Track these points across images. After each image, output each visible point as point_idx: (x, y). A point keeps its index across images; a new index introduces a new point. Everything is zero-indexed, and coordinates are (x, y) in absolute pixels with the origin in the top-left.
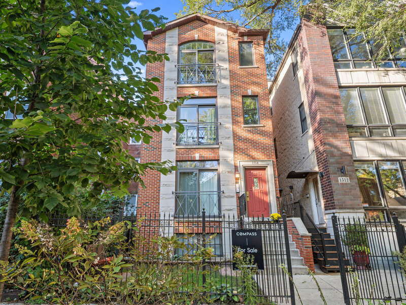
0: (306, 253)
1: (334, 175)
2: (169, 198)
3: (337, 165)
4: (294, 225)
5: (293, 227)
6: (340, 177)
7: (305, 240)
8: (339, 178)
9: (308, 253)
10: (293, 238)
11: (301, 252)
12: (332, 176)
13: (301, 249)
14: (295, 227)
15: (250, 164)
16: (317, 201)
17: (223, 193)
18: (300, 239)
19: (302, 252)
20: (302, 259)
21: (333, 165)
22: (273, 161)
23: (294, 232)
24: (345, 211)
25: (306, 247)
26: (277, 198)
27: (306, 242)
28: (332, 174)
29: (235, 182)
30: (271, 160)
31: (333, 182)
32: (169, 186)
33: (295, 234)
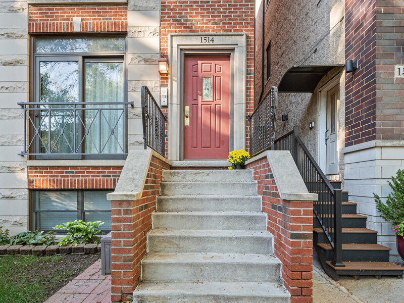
0: (293, 253)
1: (387, 60)
2: (15, 118)
3: (398, 36)
4: (270, 170)
5: (267, 177)
6: (399, 63)
7: (293, 213)
8: (397, 67)
9: (299, 252)
10: (263, 203)
11: (279, 244)
12: (380, 63)
13: (280, 236)
14: (272, 176)
15: (194, 42)
16: (329, 132)
17: (133, 106)
18: (280, 209)
19: (281, 245)
20: (279, 265)
21: (388, 36)
22: (247, 37)
23: (267, 188)
24: (396, 143)
25: (293, 236)
26: (249, 118)
27: (295, 220)
28: (383, 56)
29: (158, 84)
30: (244, 33)
31: (381, 76)
32: (14, 90)
33: (270, 194)
